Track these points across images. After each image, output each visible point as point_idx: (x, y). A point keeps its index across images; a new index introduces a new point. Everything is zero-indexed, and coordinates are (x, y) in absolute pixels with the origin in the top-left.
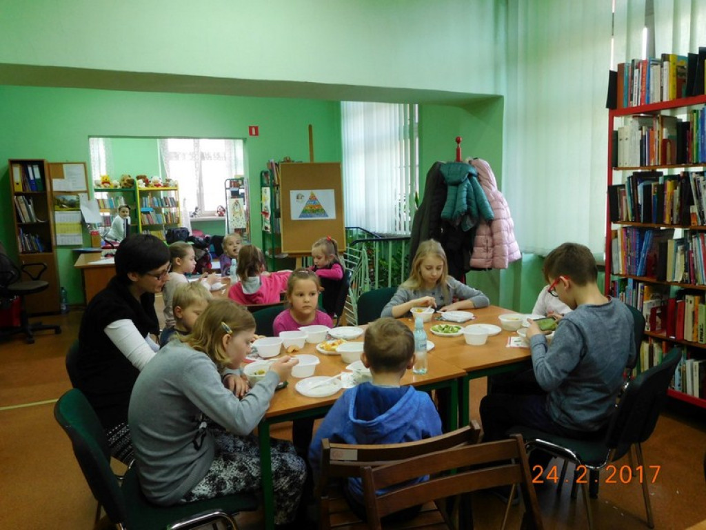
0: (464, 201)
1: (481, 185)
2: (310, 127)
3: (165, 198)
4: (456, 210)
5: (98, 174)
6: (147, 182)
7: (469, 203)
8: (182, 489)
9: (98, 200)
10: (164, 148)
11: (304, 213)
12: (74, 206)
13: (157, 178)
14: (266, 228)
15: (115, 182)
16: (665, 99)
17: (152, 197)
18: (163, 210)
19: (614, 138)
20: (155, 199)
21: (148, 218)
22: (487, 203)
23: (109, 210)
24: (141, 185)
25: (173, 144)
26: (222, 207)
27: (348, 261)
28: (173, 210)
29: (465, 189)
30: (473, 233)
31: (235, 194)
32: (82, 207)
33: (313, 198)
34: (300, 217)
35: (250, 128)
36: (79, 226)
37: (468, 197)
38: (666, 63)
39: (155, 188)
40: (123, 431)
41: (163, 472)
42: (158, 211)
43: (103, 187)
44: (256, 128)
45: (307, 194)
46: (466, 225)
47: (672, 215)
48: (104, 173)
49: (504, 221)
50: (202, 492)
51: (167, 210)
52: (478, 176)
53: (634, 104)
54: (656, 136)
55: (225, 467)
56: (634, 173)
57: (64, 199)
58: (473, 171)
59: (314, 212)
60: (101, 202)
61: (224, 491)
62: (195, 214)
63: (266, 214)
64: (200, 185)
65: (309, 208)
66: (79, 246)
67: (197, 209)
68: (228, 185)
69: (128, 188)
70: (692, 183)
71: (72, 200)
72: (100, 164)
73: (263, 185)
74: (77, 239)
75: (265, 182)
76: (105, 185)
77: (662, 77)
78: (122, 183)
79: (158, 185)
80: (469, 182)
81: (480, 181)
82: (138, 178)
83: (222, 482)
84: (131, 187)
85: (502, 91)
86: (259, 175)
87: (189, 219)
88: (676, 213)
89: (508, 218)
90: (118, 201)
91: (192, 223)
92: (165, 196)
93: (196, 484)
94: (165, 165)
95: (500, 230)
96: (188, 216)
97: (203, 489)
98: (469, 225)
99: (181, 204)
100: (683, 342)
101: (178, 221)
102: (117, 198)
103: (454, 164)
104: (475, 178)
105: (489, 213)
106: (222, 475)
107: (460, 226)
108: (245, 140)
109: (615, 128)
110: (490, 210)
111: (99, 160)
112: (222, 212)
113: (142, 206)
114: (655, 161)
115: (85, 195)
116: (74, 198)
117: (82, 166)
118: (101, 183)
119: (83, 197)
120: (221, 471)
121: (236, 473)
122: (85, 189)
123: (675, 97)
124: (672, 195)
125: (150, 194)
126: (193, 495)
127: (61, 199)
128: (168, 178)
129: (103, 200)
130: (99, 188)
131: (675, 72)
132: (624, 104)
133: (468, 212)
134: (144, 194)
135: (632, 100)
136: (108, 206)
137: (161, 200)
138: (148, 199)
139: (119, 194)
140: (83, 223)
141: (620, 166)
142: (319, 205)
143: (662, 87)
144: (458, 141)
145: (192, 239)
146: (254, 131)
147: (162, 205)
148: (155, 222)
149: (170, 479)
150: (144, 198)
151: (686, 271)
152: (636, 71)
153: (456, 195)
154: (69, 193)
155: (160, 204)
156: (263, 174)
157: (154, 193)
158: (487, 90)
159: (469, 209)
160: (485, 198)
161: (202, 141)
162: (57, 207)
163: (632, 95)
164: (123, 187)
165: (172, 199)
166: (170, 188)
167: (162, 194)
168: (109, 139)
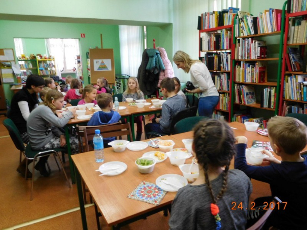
0: (154, 63)
1: (161, 57)
2: (101, 35)
3: (49, 64)
4: (151, 67)
5: (19, 53)
6: (41, 57)
7: (156, 64)
8: (41, 145)
9: (20, 65)
10: (48, 42)
11: (99, 68)
12: (9, 66)
13: (46, 55)
14: (89, 75)
15: (28, 57)
16: (214, 27)
17: (44, 63)
18: (49, 69)
19: (201, 40)
20: (45, 64)
21: (42, 72)
22: (163, 64)
23: (26, 69)
24: (38, 58)
25: (52, 41)
26: (74, 68)
27: (118, 87)
28: (53, 69)
29: (155, 59)
30: (158, 75)
31: (79, 62)
32: (13, 67)
33: (103, 63)
34: (98, 69)
35: (82, 35)
36: (12, 75)
37: (156, 62)
38: (214, 14)
39: (45, 60)
40: (26, 135)
41: (36, 140)
42: (46, 69)
43: (22, 59)
44: (84, 35)
45: (100, 61)
46: (155, 72)
47: (216, 67)
48: (23, 53)
49: (169, 70)
50: (47, 147)
51: (51, 69)
52: (160, 54)
53: (206, 28)
54: (212, 40)
55: (55, 140)
56: (207, 53)
57: (5, 64)
58: (158, 52)
59: (103, 68)
60: (22, 65)
61: (54, 147)
62: (63, 70)
63: (89, 69)
64: (64, 58)
65: (101, 67)
66: (13, 83)
67: (63, 68)
68: (76, 58)
69: (33, 59)
70: (221, 56)
71: (8, 64)
72: (20, 49)
73: (87, 58)
74: (12, 81)
75: (88, 56)
76: (23, 58)
77: (213, 19)
78: (30, 57)
79: (46, 58)
80: (156, 56)
81: (161, 56)
82: (37, 55)
83: (54, 145)
84: (34, 59)
85: (172, 22)
86: (86, 54)
87: (60, 73)
88: (217, 66)
89: (171, 69)
90: (29, 65)
91: (62, 74)
92: (50, 63)
93: (46, 144)
94: (49, 49)
95: (167, 74)
96: (60, 71)
97: (48, 146)
98: (157, 72)
99: (56, 66)
100: (220, 110)
101: (56, 73)
102: (29, 64)
103: (153, 49)
104: (159, 55)
105: (163, 67)
106: (54, 143)
107: (153, 73)
108: (79, 39)
109: (201, 37)
110: (164, 66)
111: (20, 48)
112: (75, 70)
113: (39, 67)
114: (212, 48)
115: (14, 62)
116: (9, 63)
117: (11, 50)
118: (21, 57)
119: (13, 63)
120: (54, 142)
121: (58, 142)
122: (13, 60)
123: (217, 26)
124: (216, 60)
125: (43, 62)
126: (45, 147)
127: (3, 64)
128: (50, 55)
129: (23, 65)
130: (20, 60)
131: (217, 17)
132: (203, 28)
133: (156, 67)
134: (40, 62)
135: (205, 27)
136: (25, 67)
137: (48, 64)
138: (42, 64)
139: (29, 62)
140: (14, 74)
141: (203, 50)
142: (105, 65)
143: (213, 23)
144: (154, 41)
145: (61, 81)
146: (83, 36)
147: (48, 67)
148: (45, 74)
149: (37, 142)
150: (40, 64)
151: (220, 86)
152: (206, 17)
153: (152, 61)
154: (7, 61)
155: (47, 66)
156: (88, 54)
157: (45, 62)
158: (166, 21)
159: (156, 66)
160: (162, 62)
161: (64, 40)
162: (2, 67)
163: (205, 25)
164: (31, 59)
165: (52, 64)
166: (51, 59)
167: (48, 62)
168: (24, 39)
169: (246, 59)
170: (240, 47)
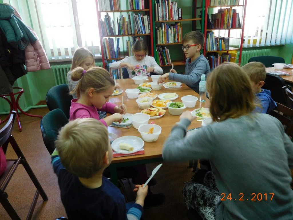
0: (20, 30)
47: (128, 31)
105: (35, 37)
107: (19, 47)
133: (23, 38)
169: (168, 20)
170: (159, 8)
